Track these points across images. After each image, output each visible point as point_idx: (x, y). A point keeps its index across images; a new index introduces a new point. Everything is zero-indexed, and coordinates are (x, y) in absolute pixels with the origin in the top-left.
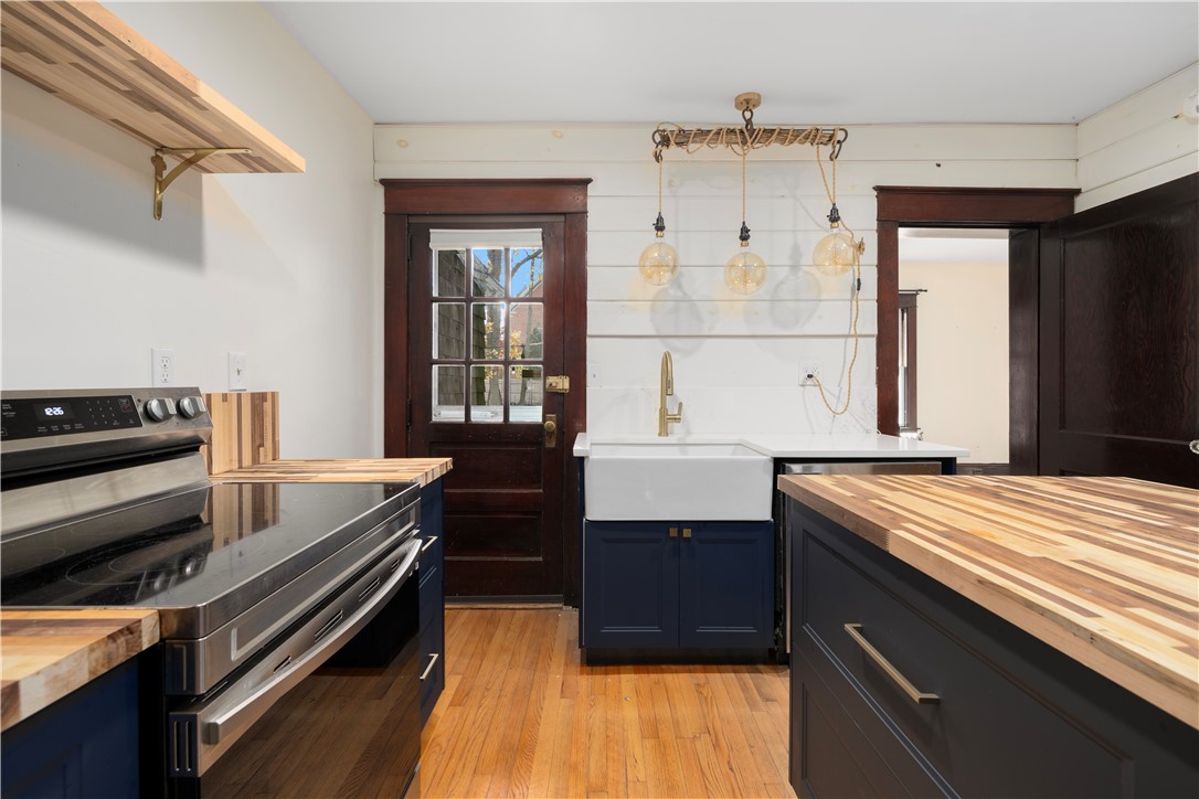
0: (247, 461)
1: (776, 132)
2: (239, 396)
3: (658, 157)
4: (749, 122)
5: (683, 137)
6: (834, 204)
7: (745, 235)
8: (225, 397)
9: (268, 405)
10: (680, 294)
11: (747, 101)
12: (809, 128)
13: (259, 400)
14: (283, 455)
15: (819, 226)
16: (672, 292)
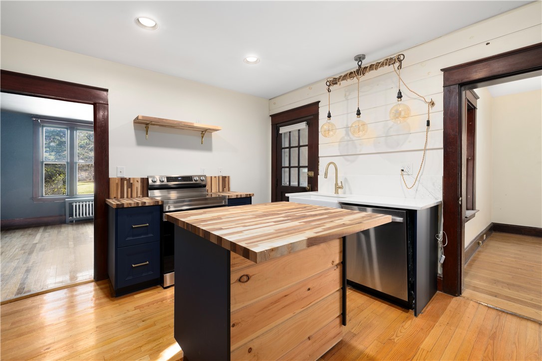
0: (221, 190)
1: (368, 68)
2: (219, 177)
3: (329, 91)
4: (360, 66)
5: (335, 82)
6: (399, 90)
7: (359, 113)
8: (215, 177)
9: (227, 179)
10: (349, 138)
11: (360, 58)
12: (382, 60)
13: (224, 178)
14: (231, 189)
15: (409, 97)
16: (346, 138)
